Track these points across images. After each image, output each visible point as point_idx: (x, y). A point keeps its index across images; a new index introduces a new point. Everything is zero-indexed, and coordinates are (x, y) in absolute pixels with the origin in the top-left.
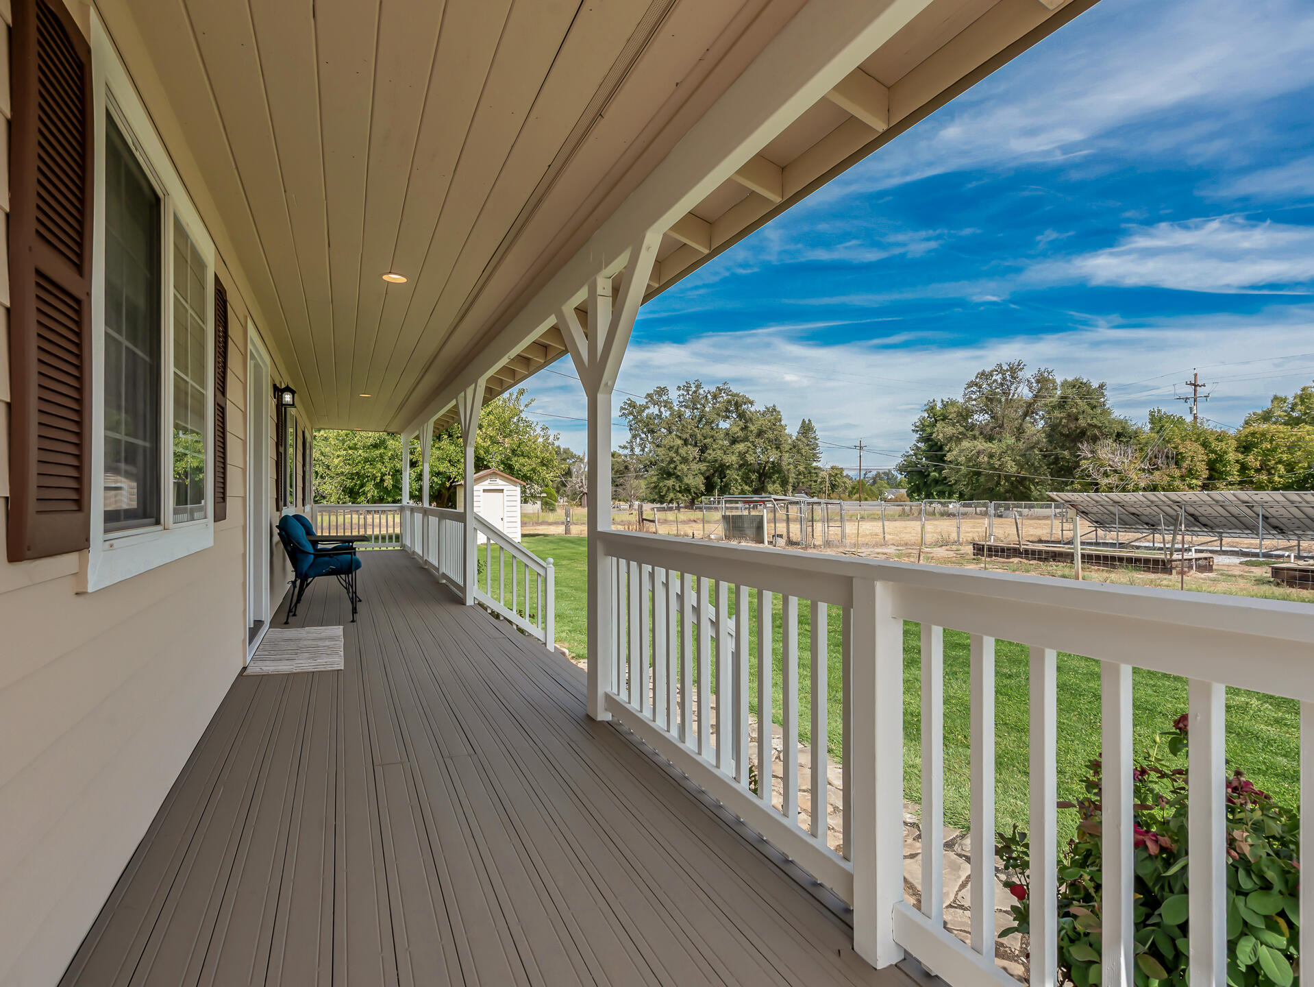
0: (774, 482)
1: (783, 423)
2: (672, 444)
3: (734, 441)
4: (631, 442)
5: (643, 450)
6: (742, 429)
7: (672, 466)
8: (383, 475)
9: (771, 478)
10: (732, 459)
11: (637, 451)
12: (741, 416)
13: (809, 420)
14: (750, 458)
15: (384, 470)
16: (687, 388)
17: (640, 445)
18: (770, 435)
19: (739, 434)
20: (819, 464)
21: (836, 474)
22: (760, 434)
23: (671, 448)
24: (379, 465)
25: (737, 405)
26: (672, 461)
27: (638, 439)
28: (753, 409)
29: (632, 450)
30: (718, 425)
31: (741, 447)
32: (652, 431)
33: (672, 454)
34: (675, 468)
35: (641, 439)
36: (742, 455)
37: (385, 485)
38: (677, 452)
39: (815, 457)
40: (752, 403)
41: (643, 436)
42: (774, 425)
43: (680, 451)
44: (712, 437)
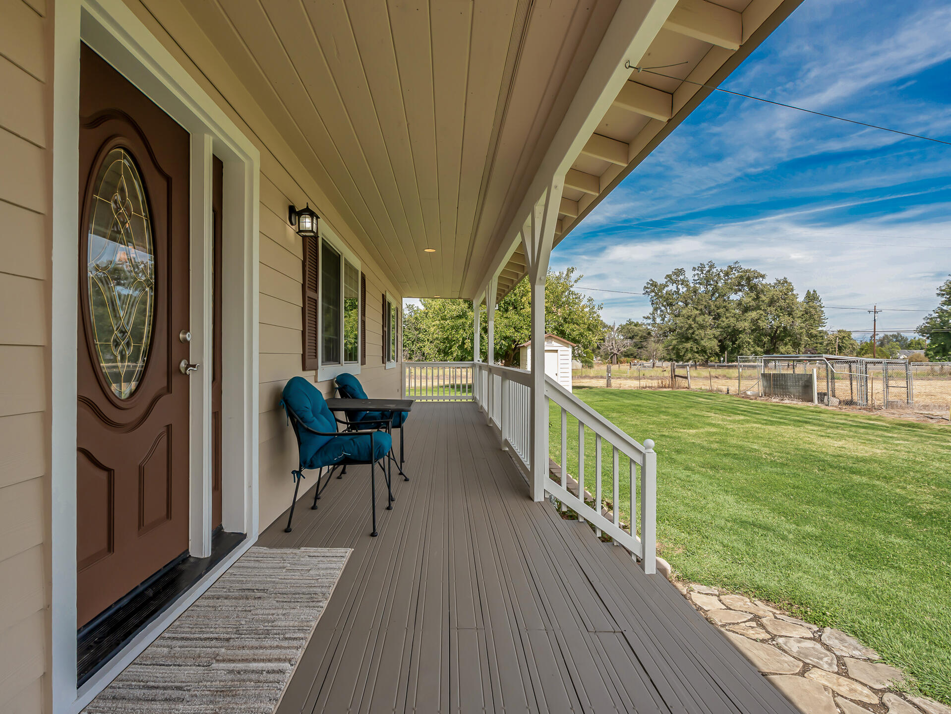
0: (786, 344)
1: (795, 292)
2: (689, 314)
3: (746, 310)
4: (653, 313)
5: (663, 320)
6: (754, 299)
7: (691, 331)
8: (464, 339)
9: (782, 340)
10: (745, 325)
11: (658, 320)
12: (753, 288)
13: (814, 291)
14: (762, 324)
15: (465, 335)
16: (701, 268)
17: (661, 316)
18: (782, 303)
19: (751, 304)
20: (824, 329)
21: (844, 337)
22: (772, 302)
23: (689, 317)
24: (461, 332)
25: (749, 279)
26: (690, 327)
27: (659, 311)
28: (764, 282)
29: (654, 319)
30: (730, 297)
31: (753, 314)
32: (671, 305)
33: (690, 321)
34: (693, 333)
35: (662, 311)
36: (754, 322)
37: (466, 347)
38: (694, 320)
39: (820, 322)
40: (763, 277)
41: (663, 308)
42: (786, 294)
43: (697, 319)
44: (725, 307)
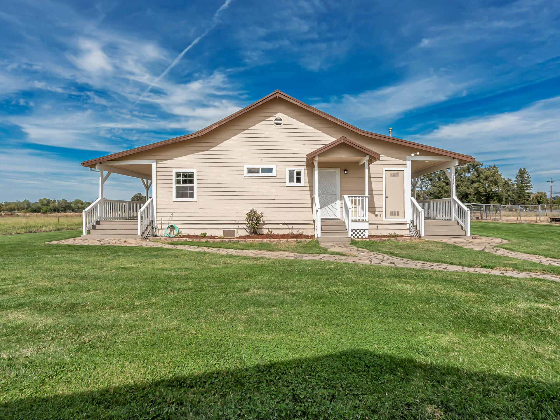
0: (494, 200)
1: (499, 173)
2: (440, 185)
3: (473, 182)
4: (421, 185)
5: (426, 188)
6: (477, 177)
7: (440, 194)
9: (492, 198)
10: (471, 191)
11: (424, 188)
12: (477, 171)
13: (524, 168)
14: (481, 190)
17: (425, 186)
18: (492, 179)
19: (475, 179)
21: (541, 196)
22: (487, 178)
23: (440, 187)
25: (474, 166)
26: (440, 192)
27: (424, 183)
28: (482, 168)
29: (421, 188)
30: (465, 175)
31: (476, 185)
32: (431, 180)
33: (440, 189)
34: (442, 195)
35: (426, 183)
36: (476, 189)
38: (442, 188)
40: (482, 165)
41: (427, 182)
42: (494, 174)
43: (444, 188)
44: (461, 181)
